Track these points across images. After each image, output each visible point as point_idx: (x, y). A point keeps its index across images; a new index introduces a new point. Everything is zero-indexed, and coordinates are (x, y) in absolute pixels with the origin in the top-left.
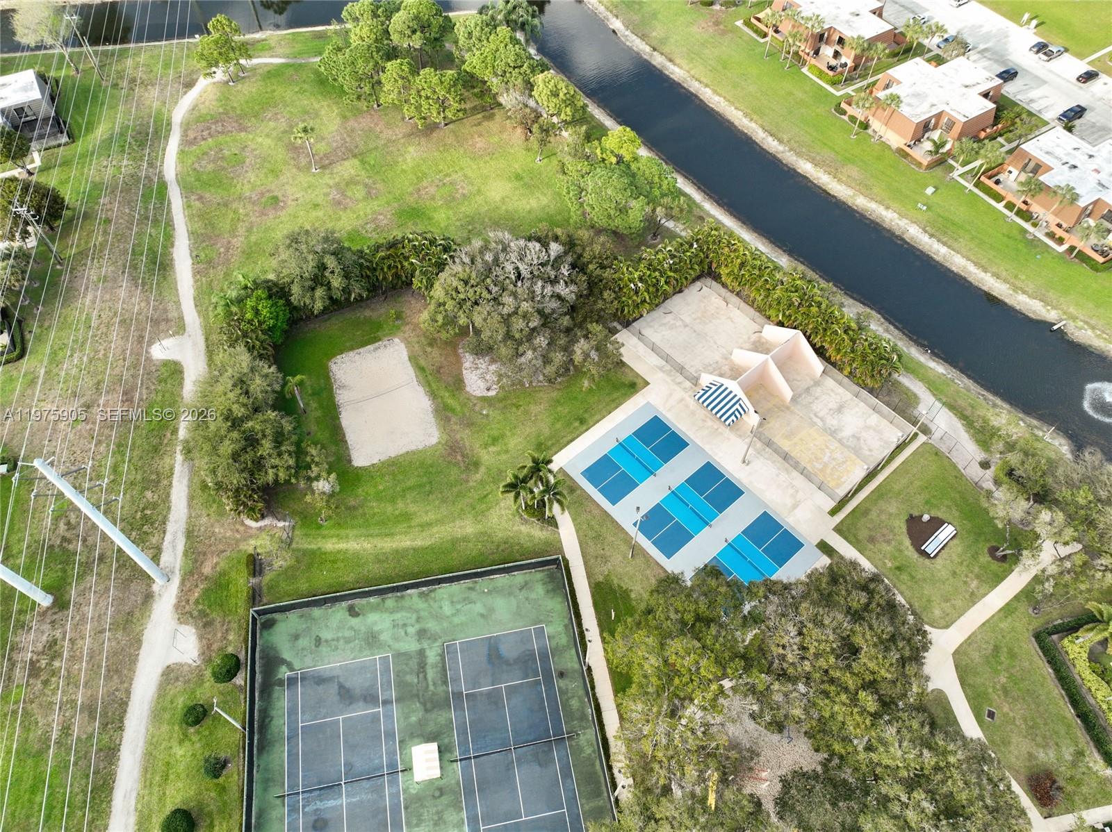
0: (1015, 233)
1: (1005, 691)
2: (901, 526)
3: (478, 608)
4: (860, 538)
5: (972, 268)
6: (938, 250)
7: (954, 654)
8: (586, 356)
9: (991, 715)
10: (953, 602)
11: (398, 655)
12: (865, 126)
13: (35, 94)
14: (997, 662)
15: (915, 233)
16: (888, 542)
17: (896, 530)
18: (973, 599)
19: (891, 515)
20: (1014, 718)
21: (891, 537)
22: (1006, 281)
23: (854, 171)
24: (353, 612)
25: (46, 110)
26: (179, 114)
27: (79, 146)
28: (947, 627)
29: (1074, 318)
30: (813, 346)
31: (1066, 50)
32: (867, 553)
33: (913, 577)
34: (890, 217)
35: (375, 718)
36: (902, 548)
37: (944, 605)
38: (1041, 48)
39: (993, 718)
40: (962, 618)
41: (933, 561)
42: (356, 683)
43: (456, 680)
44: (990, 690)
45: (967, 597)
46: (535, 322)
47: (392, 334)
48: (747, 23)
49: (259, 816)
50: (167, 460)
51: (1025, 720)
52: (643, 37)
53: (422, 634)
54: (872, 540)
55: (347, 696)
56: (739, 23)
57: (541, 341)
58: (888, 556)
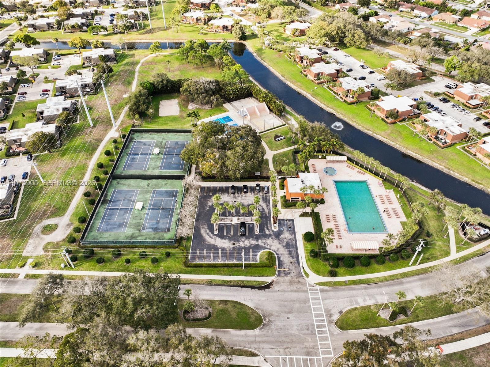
0: (332, 97)
3: (177, 137)
5: (319, 103)
6: (313, 99)
7: (274, 155)
8: (213, 99)
10: (278, 148)
11: (157, 141)
12: (306, 76)
13: (113, 53)
14: (282, 156)
15: (309, 96)
16: (269, 138)
18: (283, 148)
19: (272, 135)
22: (326, 105)
23: (299, 84)
24: (150, 134)
25: (114, 56)
26: (142, 61)
27: (119, 64)
28: (275, 151)
29: (339, 112)
30: (268, 106)
31: (369, 67)
33: (271, 144)
34: (304, 93)
35: (150, 148)
36: (271, 139)
37: (276, 148)
38: (362, 66)
40: (279, 150)
41: (277, 141)
42: (147, 143)
43: (168, 145)
46: (203, 90)
47: (176, 98)
48: (288, 56)
49: (122, 156)
50: (121, 111)
52: (260, 57)
53: (163, 139)
55: (145, 144)
56: (286, 56)
57: (204, 95)
58: (268, 140)
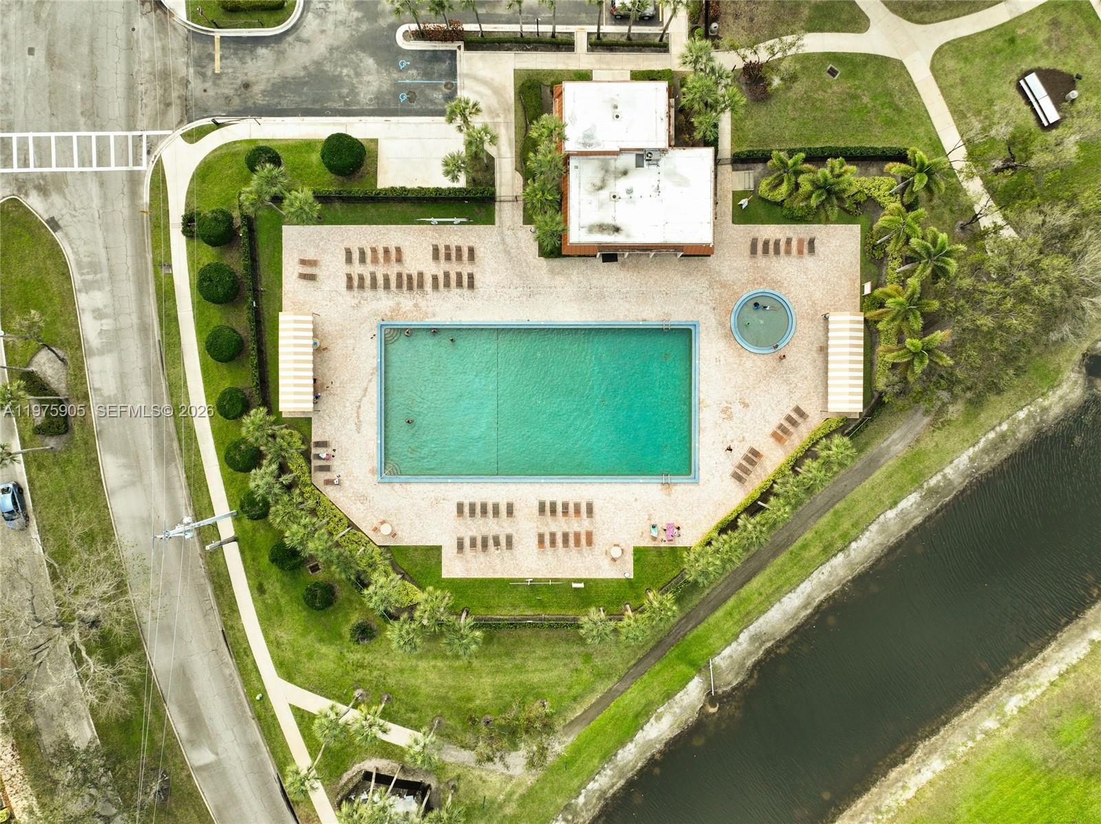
1: (854, 97)
2: (1068, 65)
4: (1061, 10)
7: (902, 63)
9: (832, 72)
10: (960, 87)
14: (885, 103)
16: (1048, 42)
17: (1062, 56)
19: (1083, 60)
20: (825, 92)
21: (1054, 47)
28: (932, 68)
32: (1039, 14)
33: (998, 52)
36: (1038, 55)
37: (958, 76)
39: (829, 72)
40: (938, 91)
41: (1014, 84)
44: (857, 83)
45: (961, 108)
51: (821, 101)
54: (1055, 23)
58: (1030, 34)
